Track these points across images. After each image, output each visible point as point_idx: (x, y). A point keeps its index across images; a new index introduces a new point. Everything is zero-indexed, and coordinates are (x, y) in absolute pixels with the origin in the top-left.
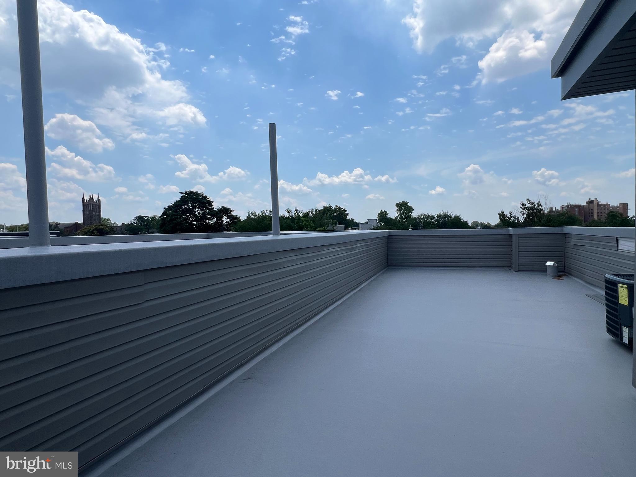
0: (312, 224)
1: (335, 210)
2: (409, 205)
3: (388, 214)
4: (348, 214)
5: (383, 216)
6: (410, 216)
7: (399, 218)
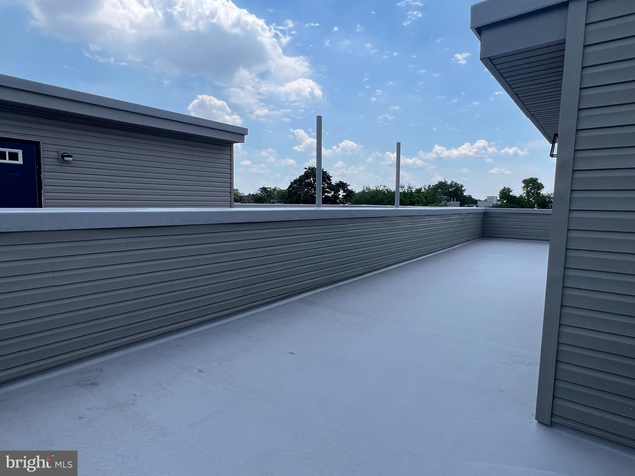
0: (424, 200)
1: (451, 186)
2: (539, 181)
3: (511, 191)
4: (465, 190)
5: (505, 194)
6: (539, 194)
7: (525, 196)
